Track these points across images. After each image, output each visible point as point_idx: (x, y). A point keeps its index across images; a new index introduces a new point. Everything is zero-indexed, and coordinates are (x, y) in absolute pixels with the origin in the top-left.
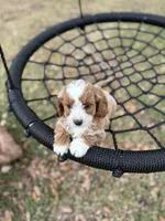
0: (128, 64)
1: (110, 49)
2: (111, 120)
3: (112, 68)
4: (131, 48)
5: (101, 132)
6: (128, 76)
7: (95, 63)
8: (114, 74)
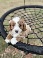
0: (37, 19)
1: (32, 14)
2: (28, 34)
3: (31, 19)
4: (38, 14)
5: (23, 37)
6: (36, 22)
7: (27, 18)
8: (32, 21)
